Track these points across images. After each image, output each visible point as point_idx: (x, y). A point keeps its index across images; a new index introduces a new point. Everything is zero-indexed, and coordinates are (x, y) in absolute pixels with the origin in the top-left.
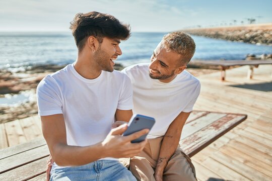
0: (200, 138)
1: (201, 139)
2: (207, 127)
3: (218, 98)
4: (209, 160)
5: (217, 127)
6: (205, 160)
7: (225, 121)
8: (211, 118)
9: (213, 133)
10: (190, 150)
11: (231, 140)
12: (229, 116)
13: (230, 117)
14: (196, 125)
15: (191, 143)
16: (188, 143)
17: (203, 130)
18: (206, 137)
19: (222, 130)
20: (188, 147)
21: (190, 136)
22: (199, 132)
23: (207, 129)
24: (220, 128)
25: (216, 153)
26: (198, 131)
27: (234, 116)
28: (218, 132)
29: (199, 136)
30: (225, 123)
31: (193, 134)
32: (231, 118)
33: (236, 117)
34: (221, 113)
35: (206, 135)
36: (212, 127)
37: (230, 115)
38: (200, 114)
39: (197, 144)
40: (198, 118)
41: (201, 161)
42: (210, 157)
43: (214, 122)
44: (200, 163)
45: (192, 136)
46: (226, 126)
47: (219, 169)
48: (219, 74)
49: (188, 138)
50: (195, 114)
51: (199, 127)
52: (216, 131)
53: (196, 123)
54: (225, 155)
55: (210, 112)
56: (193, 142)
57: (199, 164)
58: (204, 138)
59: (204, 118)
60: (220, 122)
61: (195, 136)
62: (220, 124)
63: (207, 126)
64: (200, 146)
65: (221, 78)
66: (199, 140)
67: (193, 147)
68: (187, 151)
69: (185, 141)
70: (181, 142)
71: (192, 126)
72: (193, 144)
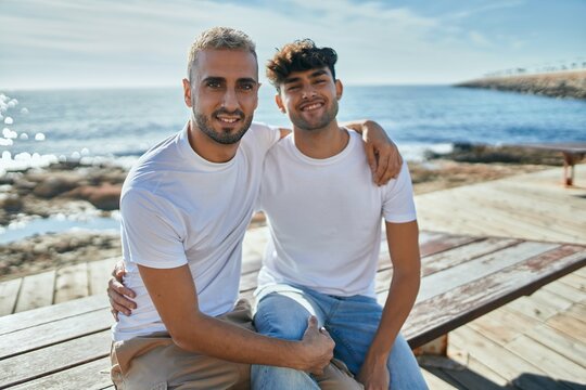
0: (498, 284)
1: (501, 286)
2: (516, 267)
3: (555, 221)
4: (521, 340)
5: (537, 267)
6: (514, 339)
7: (556, 257)
8: (524, 252)
9: (528, 277)
10: (475, 304)
11: (574, 304)
12: (564, 249)
13: (568, 251)
14: (492, 262)
15: (477, 293)
16: (473, 293)
17: (505, 271)
18: (511, 283)
19: (546, 272)
20: (472, 299)
21: (478, 280)
22: (497, 275)
23: (515, 269)
24: (543, 270)
27: (576, 249)
28: (536, 276)
29: (497, 281)
30: (557, 260)
31: (485, 278)
32: (571, 253)
33: (582, 251)
34: (550, 243)
35: (511, 280)
36: (526, 267)
37: (568, 247)
38: (503, 243)
39: (491, 294)
40: (499, 250)
41: (505, 340)
42: (526, 335)
43: (532, 258)
44: (502, 344)
46: (558, 266)
47: (544, 359)
48: (560, 173)
49: (473, 284)
50: (492, 243)
51: (496, 266)
52: (535, 274)
53: (492, 259)
54: (559, 332)
55: (524, 241)
56: (484, 290)
57: (501, 347)
58: (506, 284)
59: (510, 251)
60: (544, 258)
61: (488, 282)
62: (545, 262)
63: (515, 265)
64: (497, 298)
65: (563, 181)
66: (496, 289)
67: (481, 300)
68: (469, 305)
69: (467, 289)
70: (458, 290)
71: (484, 262)
72: (482, 294)
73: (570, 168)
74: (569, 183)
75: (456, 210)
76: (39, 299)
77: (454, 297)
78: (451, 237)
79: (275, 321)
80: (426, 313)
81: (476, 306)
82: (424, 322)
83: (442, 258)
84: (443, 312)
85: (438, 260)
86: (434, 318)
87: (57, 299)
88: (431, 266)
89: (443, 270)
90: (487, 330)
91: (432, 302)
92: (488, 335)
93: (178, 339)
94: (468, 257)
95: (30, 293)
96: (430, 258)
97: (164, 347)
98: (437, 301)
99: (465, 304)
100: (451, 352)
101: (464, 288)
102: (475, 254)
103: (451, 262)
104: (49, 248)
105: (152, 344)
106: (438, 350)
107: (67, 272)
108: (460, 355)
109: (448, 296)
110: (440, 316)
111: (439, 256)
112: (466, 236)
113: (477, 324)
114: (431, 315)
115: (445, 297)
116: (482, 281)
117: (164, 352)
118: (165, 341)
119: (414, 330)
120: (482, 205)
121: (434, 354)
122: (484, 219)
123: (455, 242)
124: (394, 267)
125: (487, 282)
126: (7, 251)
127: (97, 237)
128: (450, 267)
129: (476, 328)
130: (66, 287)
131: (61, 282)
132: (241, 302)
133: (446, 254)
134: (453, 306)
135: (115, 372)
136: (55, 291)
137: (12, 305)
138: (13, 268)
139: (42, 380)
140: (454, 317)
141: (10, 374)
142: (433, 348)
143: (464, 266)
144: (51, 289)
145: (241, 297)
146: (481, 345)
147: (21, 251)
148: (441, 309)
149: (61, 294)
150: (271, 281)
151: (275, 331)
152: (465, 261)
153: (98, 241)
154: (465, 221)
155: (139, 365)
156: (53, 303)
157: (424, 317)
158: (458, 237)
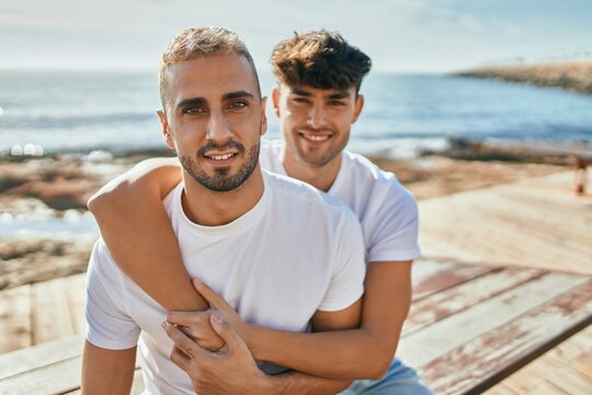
0: (524, 334)
1: (530, 336)
2: (543, 309)
4: (543, 387)
5: (568, 309)
6: (535, 387)
7: (588, 295)
8: (553, 287)
9: (558, 323)
10: (502, 361)
14: (514, 302)
15: (502, 345)
16: (497, 345)
17: (533, 314)
18: (541, 331)
19: (580, 316)
20: (497, 354)
21: (500, 328)
22: (524, 320)
23: (543, 311)
24: (576, 312)
25: (563, 371)
26: (521, 317)
28: (567, 322)
29: (524, 328)
31: (509, 323)
34: (578, 275)
35: (541, 327)
36: (556, 309)
38: (524, 275)
39: (518, 347)
40: (520, 284)
42: (548, 382)
43: (562, 296)
45: (507, 329)
48: (570, 177)
49: (496, 333)
50: (511, 274)
51: (520, 307)
52: (566, 319)
53: (514, 297)
55: (547, 272)
56: (510, 341)
58: (536, 333)
59: (534, 286)
60: (574, 296)
61: (514, 329)
62: (576, 302)
63: (543, 305)
65: (574, 187)
66: (524, 339)
67: (510, 356)
68: (494, 364)
69: (490, 341)
70: (479, 342)
71: (507, 302)
72: (509, 348)
73: (581, 171)
74: (581, 190)
77: (477, 352)
78: (462, 265)
80: (443, 375)
81: (504, 364)
83: (457, 295)
84: (463, 373)
85: (451, 298)
86: (454, 383)
88: (445, 306)
89: (459, 312)
91: (449, 359)
94: (486, 293)
98: (455, 357)
99: (489, 363)
101: (487, 338)
102: (494, 290)
103: (467, 301)
109: (469, 350)
110: (462, 380)
111: (451, 292)
112: (480, 264)
114: (450, 379)
115: (464, 352)
120: (488, 216)
122: (491, 232)
123: (468, 273)
125: (511, 332)
127: (48, 241)
128: (466, 308)
133: (463, 289)
134: (475, 365)
140: (479, 381)
143: (483, 307)
148: (461, 369)
152: (483, 300)
153: (49, 246)
157: (442, 381)
158: (471, 265)
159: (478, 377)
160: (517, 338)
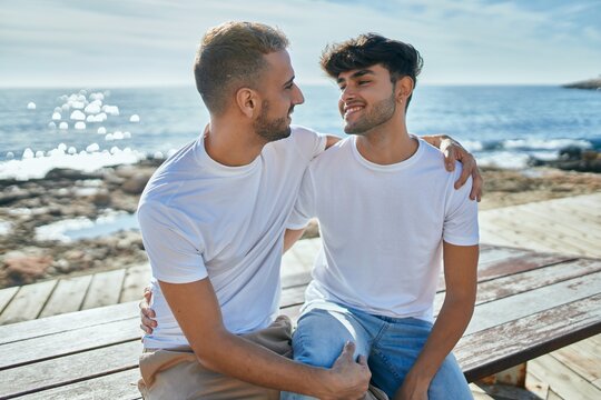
0: (584, 313)
1: (586, 316)
14: (579, 287)
15: (557, 321)
16: (550, 321)
17: (594, 298)
18: (599, 313)
20: (549, 328)
21: (560, 307)
22: (582, 303)
26: (582, 299)
29: (581, 309)
31: (567, 304)
39: (571, 324)
40: (588, 274)
41: (594, 375)
44: (591, 379)
49: (552, 311)
50: (583, 264)
51: (584, 291)
53: (580, 284)
56: (564, 319)
58: (592, 314)
64: (578, 329)
66: (579, 318)
67: (560, 331)
68: (544, 336)
69: (544, 317)
70: (534, 317)
71: (570, 287)
72: (562, 324)
75: (552, 224)
76: (106, 297)
77: (529, 325)
78: (536, 255)
79: (309, 344)
80: (492, 342)
81: (552, 336)
82: (489, 352)
83: (522, 279)
84: (513, 341)
85: (516, 282)
86: (501, 348)
87: (123, 299)
88: (507, 287)
89: (521, 292)
90: (574, 361)
91: (502, 329)
92: (574, 367)
93: (201, 356)
94: (552, 280)
95: (99, 291)
96: (507, 279)
97: (188, 363)
98: (507, 328)
99: (540, 334)
100: (530, 384)
101: (542, 315)
102: (561, 277)
103: (532, 284)
104: (133, 243)
105: (176, 359)
106: (514, 380)
107: (137, 272)
108: (539, 387)
109: (522, 323)
110: (509, 346)
111: (518, 276)
112: (554, 255)
113: (562, 354)
114: (497, 344)
115: (517, 324)
116: (563, 309)
117: (189, 367)
118: (190, 357)
119: (476, 359)
120: (584, 220)
121: (511, 385)
122: (584, 235)
123: (539, 261)
124: (447, 291)
125: (570, 309)
126: (93, 245)
128: (529, 290)
129: (561, 358)
130: (134, 287)
131: (130, 281)
132: (280, 318)
133: (526, 274)
134: (526, 335)
135: (141, 385)
136: (123, 290)
137: (80, 302)
138: (98, 262)
139: (76, 385)
140: (524, 348)
141: (47, 376)
142: (509, 377)
143: (547, 290)
144: (119, 288)
145: (279, 313)
146: (566, 378)
147: (106, 245)
148: (510, 338)
149: (128, 293)
150: (318, 297)
151: (307, 355)
152: (548, 284)
154: (561, 236)
155: (162, 380)
156: (119, 302)
157: (489, 346)
158: (544, 255)
159: (524, 345)
160: (572, 317)
